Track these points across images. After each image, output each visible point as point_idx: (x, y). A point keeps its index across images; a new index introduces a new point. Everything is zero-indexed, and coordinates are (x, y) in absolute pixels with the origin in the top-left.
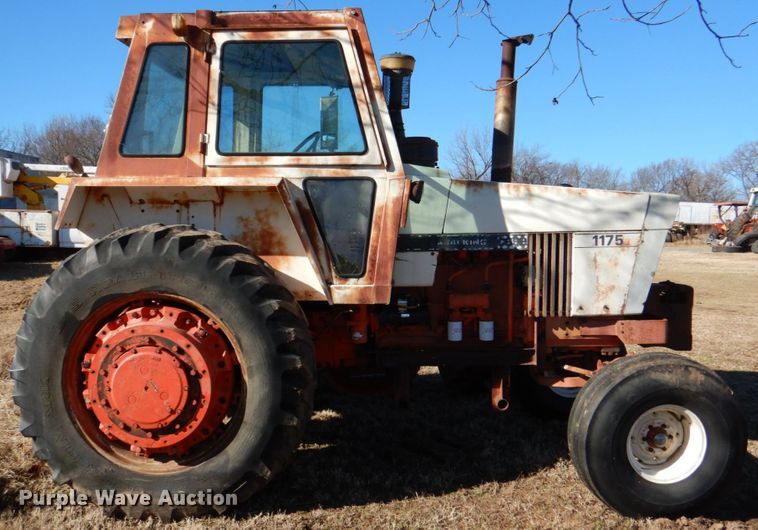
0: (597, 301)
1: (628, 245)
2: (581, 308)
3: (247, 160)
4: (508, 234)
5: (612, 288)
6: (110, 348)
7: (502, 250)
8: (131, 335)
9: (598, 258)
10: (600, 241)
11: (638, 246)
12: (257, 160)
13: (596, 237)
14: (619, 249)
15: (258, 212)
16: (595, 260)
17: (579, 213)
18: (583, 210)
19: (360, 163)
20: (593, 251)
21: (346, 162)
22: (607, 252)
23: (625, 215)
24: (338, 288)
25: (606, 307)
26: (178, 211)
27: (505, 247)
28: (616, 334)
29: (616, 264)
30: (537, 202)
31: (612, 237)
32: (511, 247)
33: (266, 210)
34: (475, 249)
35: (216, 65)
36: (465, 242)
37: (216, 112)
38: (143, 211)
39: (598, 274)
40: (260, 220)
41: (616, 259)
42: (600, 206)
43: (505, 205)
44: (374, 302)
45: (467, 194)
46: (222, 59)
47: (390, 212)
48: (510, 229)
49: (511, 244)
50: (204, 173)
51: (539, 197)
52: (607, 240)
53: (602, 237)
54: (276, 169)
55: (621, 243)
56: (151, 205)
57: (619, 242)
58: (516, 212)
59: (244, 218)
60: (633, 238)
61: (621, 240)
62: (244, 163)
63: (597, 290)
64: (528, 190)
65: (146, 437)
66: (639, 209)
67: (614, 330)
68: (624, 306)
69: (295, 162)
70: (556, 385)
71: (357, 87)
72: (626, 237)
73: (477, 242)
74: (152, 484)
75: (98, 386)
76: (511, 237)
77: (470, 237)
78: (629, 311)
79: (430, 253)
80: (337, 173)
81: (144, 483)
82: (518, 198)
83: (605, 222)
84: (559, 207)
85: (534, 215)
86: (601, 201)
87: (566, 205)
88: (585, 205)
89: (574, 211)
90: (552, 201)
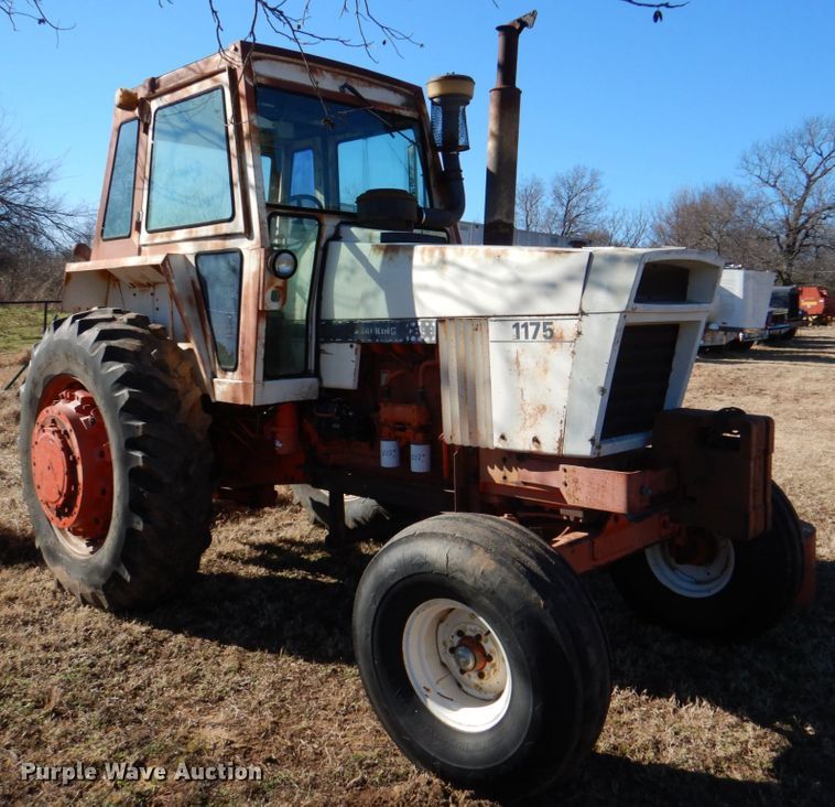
0: (523, 427)
1: (561, 339)
2: (503, 437)
4: (416, 320)
5: (542, 409)
7: (410, 343)
9: (521, 359)
10: (522, 331)
11: (574, 341)
13: (516, 326)
14: (548, 345)
16: (517, 362)
17: (493, 286)
18: (499, 282)
19: (229, 231)
20: (514, 348)
22: (533, 350)
23: (551, 287)
24: (220, 383)
25: (536, 440)
27: (413, 339)
28: (556, 486)
29: (546, 371)
30: (450, 271)
31: (538, 325)
32: (419, 340)
34: (387, 341)
35: (150, 136)
36: (377, 331)
39: (522, 385)
41: (546, 361)
42: (522, 275)
43: (418, 277)
44: (242, 403)
45: (383, 263)
46: (154, 128)
47: (251, 290)
48: (419, 312)
49: (419, 335)
50: (140, 252)
51: (454, 264)
52: (532, 329)
53: (525, 326)
55: (552, 337)
57: (548, 333)
58: (426, 288)
60: (567, 327)
61: (551, 331)
63: (522, 411)
64: (443, 253)
66: (570, 278)
68: (561, 441)
69: (188, 236)
72: (558, 325)
73: (387, 331)
76: (419, 323)
77: (382, 324)
78: (569, 450)
79: (349, 344)
82: (431, 267)
83: (526, 301)
84: (472, 278)
85: (443, 292)
86: (520, 267)
87: (479, 274)
88: (502, 273)
89: (488, 284)
90: (464, 269)
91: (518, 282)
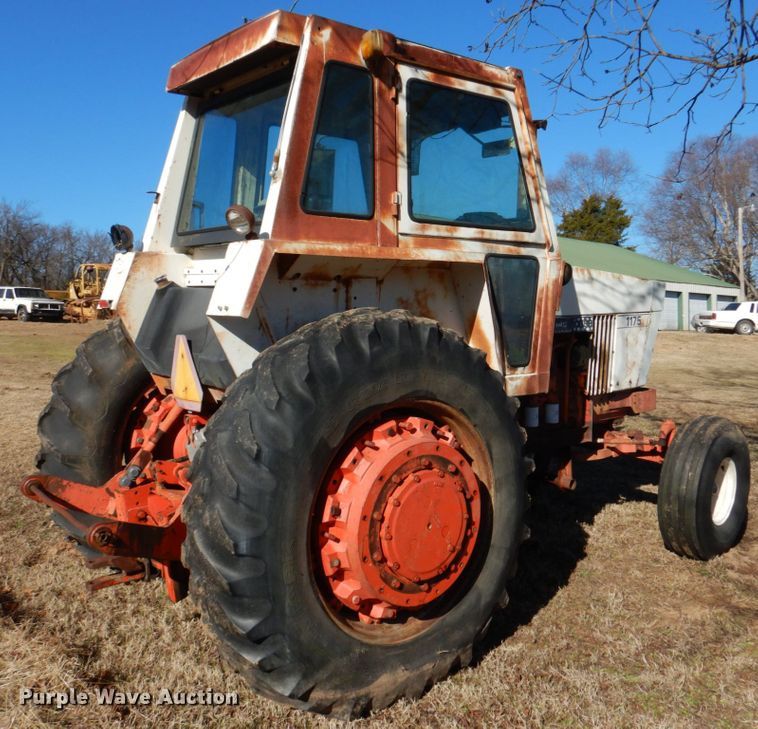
0: (627, 376)
1: (643, 325)
2: (617, 384)
3: (438, 230)
4: (580, 316)
5: (634, 364)
6: (385, 480)
7: (577, 333)
8: (407, 459)
9: (628, 337)
10: (630, 322)
11: (648, 326)
12: (448, 231)
13: (628, 319)
14: (638, 329)
15: (417, 293)
16: (627, 339)
17: (619, 296)
18: (623, 294)
19: (531, 240)
20: (626, 331)
21: (519, 239)
22: (633, 332)
23: (643, 298)
24: (512, 379)
25: (629, 382)
26: (335, 290)
27: (579, 329)
28: (630, 405)
29: (637, 343)
30: (597, 285)
31: (636, 318)
32: (583, 329)
33: (425, 290)
34: (559, 332)
35: (402, 106)
37: (406, 165)
38: (295, 289)
39: (627, 352)
40: (419, 303)
41: (637, 337)
42: (630, 290)
43: (578, 288)
44: (537, 391)
46: (409, 99)
47: (550, 294)
48: (583, 312)
49: (583, 326)
50: (397, 243)
51: (596, 280)
52: (633, 321)
53: (631, 319)
54: (463, 242)
55: (640, 324)
56: (305, 282)
58: (585, 295)
59: (405, 299)
60: (646, 319)
61: (640, 321)
62: (435, 233)
63: (627, 367)
64: (590, 273)
65: (421, 591)
66: (649, 293)
67: (629, 402)
68: (638, 380)
69: (479, 236)
70: (590, 459)
71: (525, 157)
72: (642, 318)
73: (562, 326)
74: (406, 654)
75: (370, 537)
76: (583, 319)
78: (641, 383)
80: (511, 251)
81: (398, 655)
82: (584, 281)
83: (633, 305)
84: (609, 291)
85: (595, 298)
86: (631, 286)
87: (612, 289)
88: (623, 289)
89: (617, 294)
90: (605, 285)
91: (630, 294)
